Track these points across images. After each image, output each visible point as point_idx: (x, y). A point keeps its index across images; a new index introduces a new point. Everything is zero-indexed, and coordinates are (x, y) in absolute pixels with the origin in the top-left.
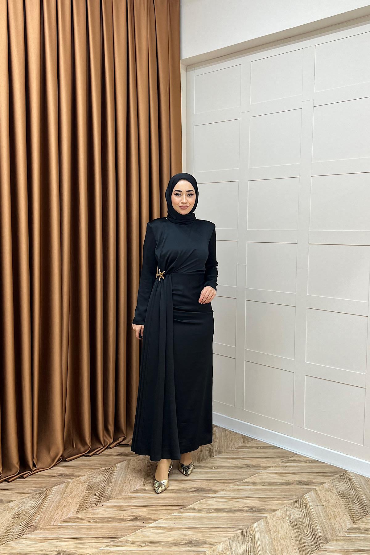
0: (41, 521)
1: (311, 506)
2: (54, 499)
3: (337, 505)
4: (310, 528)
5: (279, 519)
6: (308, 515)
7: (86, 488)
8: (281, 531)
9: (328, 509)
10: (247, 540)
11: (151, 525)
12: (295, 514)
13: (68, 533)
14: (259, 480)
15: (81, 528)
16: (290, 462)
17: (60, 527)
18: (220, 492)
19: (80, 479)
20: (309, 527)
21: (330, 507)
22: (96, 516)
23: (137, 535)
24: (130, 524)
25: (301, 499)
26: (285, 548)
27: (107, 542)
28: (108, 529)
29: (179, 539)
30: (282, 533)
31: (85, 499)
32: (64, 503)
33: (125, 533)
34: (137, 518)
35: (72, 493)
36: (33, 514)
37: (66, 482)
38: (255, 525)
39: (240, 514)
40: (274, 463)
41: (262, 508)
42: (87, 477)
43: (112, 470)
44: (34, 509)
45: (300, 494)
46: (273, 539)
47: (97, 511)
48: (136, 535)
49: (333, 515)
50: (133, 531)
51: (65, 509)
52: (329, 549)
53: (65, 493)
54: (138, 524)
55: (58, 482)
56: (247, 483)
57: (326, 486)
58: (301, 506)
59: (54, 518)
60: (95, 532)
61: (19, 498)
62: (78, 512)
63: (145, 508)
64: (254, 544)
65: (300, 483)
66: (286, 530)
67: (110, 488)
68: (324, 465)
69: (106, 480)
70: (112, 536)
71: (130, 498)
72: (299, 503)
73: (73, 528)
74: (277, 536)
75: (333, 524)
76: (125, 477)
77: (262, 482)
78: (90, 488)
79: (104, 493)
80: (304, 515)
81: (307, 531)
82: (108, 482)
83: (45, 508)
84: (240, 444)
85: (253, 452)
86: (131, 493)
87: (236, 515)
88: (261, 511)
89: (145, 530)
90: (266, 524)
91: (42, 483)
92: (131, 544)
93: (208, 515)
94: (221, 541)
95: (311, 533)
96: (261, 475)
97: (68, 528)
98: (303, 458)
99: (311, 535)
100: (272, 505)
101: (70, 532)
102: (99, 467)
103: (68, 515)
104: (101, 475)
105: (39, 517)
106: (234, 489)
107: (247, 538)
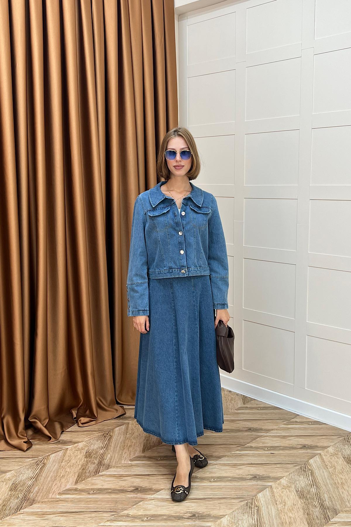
0: (39, 493)
1: (317, 472)
2: (52, 468)
3: (344, 471)
4: (317, 498)
5: (284, 488)
6: (314, 482)
7: (85, 455)
8: (288, 501)
9: (334, 476)
10: (252, 512)
11: (152, 496)
12: (301, 482)
13: (67, 507)
14: (261, 445)
15: (80, 501)
16: (292, 423)
17: (58, 499)
18: (222, 458)
19: (78, 445)
20: (317, 496)
21: (337, 473)
22: (96, 487)
23: (139, 508)
24: (131, 496)
25: (306, 465)
26: (293, 521)
27: (107, 516)
28: (108, 502)
29: (182, 512)
30: (289, 503)
31: (84, 468)
32: (62, 473)
33: (125, 506)
34: (137, 489)
35: (70, 461)
36: (31, 485)
37: (64, 449)
38: (260, 495)
39: (244, 483)
40: (276, 426)
41: (266, 476)
42: (85, 443)
43: (111, 436)
44: (32, 479)
45: (304, 459)
46: (280, 511)
47: (97, 482)
48: (137, 508)
49: (340, 483)
50: (134, 504)
51: (63, 480)
52: (339, 522)
53: (63, 461)
54: (139, 495)
55: (56, 449)
56: (249, 447)
57: (331, 450)
58: (306, 473)
59: (53, 489)
60: (95, 506)
61: (16, 468)
62: (76, 482)
63: (145, 478)
64: (260, 517)
65: (304, 447)
66: (292, 501)
67: (109, 456)
68: (327, 426)
69: (104, 446)
70: (112, 509)
71: (130, 466)
72: (305, 470)
73: (72, 501)
74: (284, 508)
75: (341, 493)
76: (124, 443)
77: (265, 446)
78: (88, 455)
79: (102, 461)
80: (310, 483)
81: (314, 501)
82: (107, 449)
83: (42, 478)
84: (240, 404)
85: (254, 414)
86: (131, 460)
87: (239, 484)
88: (266, 479)
89: (146, 503)
90: (272, 494)
91: (40, 451)
92: (132, 519)
93: (211, 484)
94: (226, 514)
95: (319, 502)
96: (263, 438)
97: (67, 501)
98: (305, 419)
99: (319, 506)
100: (276, 472)
101: (69, 505)
102: (98, 432)
103: (66, 486)
104: (99, 441)
105: (36, 489)
106: (236, 454)
107: (253, 510)
